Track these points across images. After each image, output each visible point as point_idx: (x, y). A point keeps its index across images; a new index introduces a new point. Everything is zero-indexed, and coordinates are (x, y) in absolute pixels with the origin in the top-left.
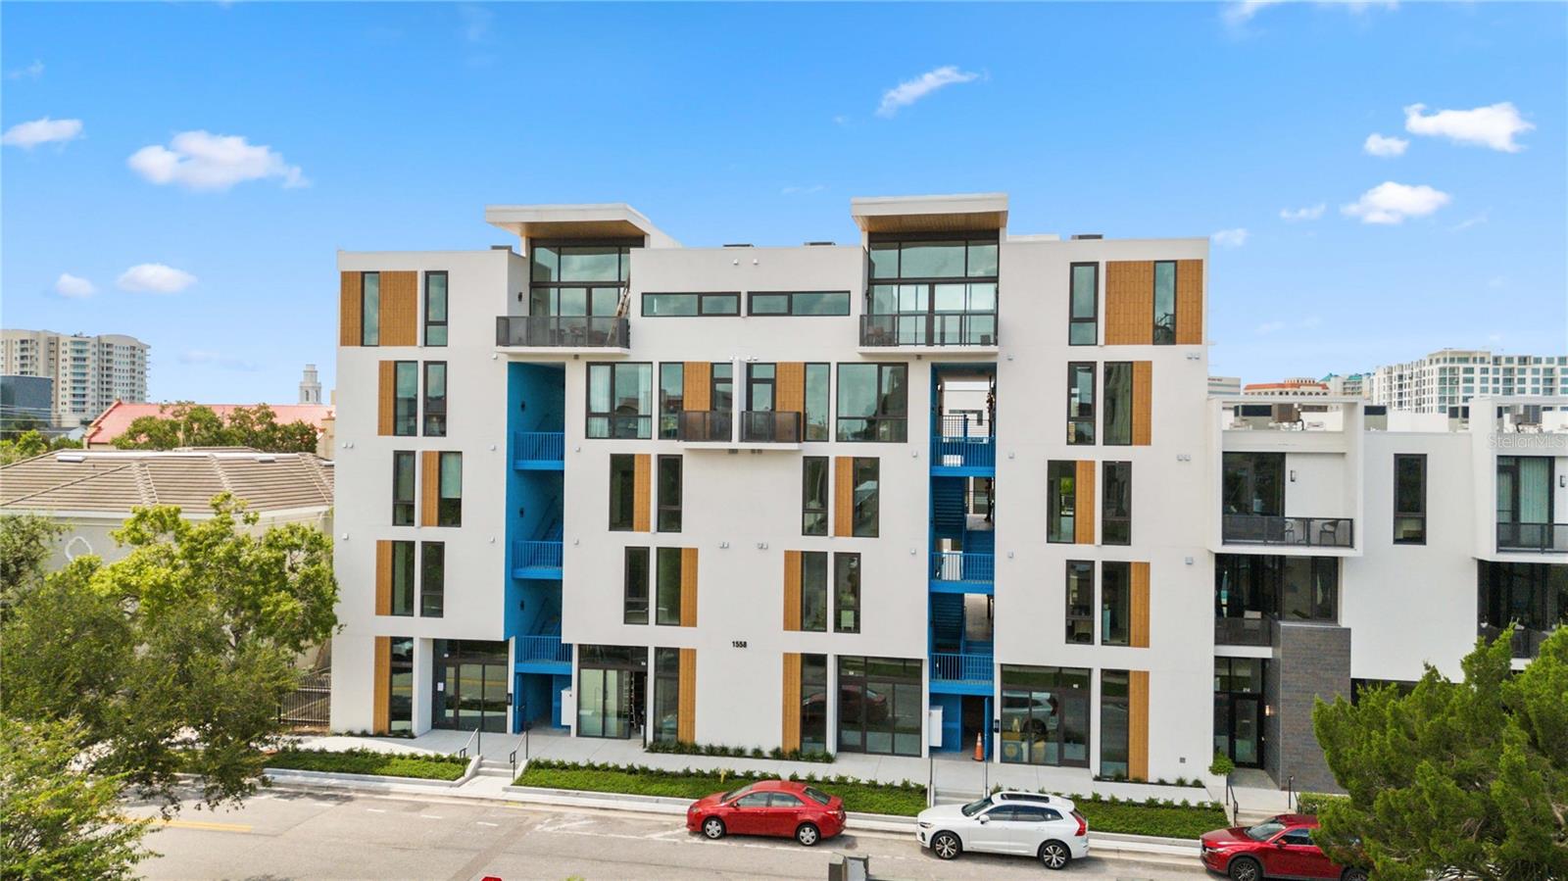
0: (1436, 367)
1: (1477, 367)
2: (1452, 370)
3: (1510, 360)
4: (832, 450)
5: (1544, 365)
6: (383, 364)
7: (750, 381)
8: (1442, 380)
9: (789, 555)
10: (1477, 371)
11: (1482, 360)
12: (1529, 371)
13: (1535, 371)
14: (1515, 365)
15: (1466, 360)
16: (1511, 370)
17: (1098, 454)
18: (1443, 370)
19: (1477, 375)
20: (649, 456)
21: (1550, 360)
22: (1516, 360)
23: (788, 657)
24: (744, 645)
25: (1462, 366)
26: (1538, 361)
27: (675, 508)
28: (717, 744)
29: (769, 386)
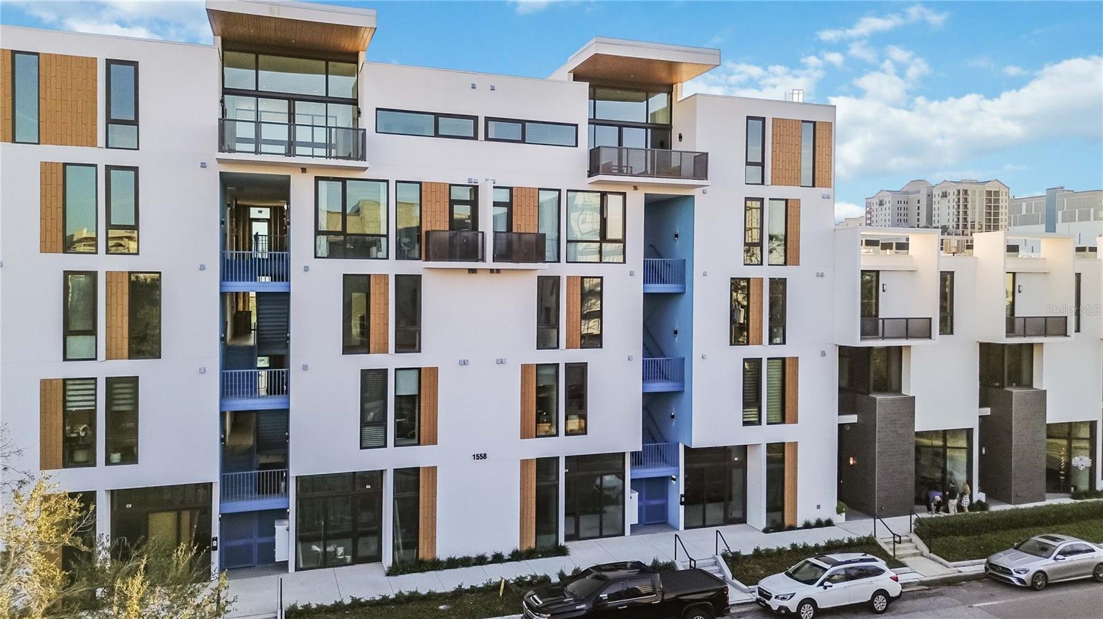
4: (563, 270)
6: (46, 167)
9: (525, 368)
17: (765, 272)
20: (386, 277)
23: (525, 463)
24: (485, 456)
27: (413, 329)
28: (459, 556)
29: (506, 209)
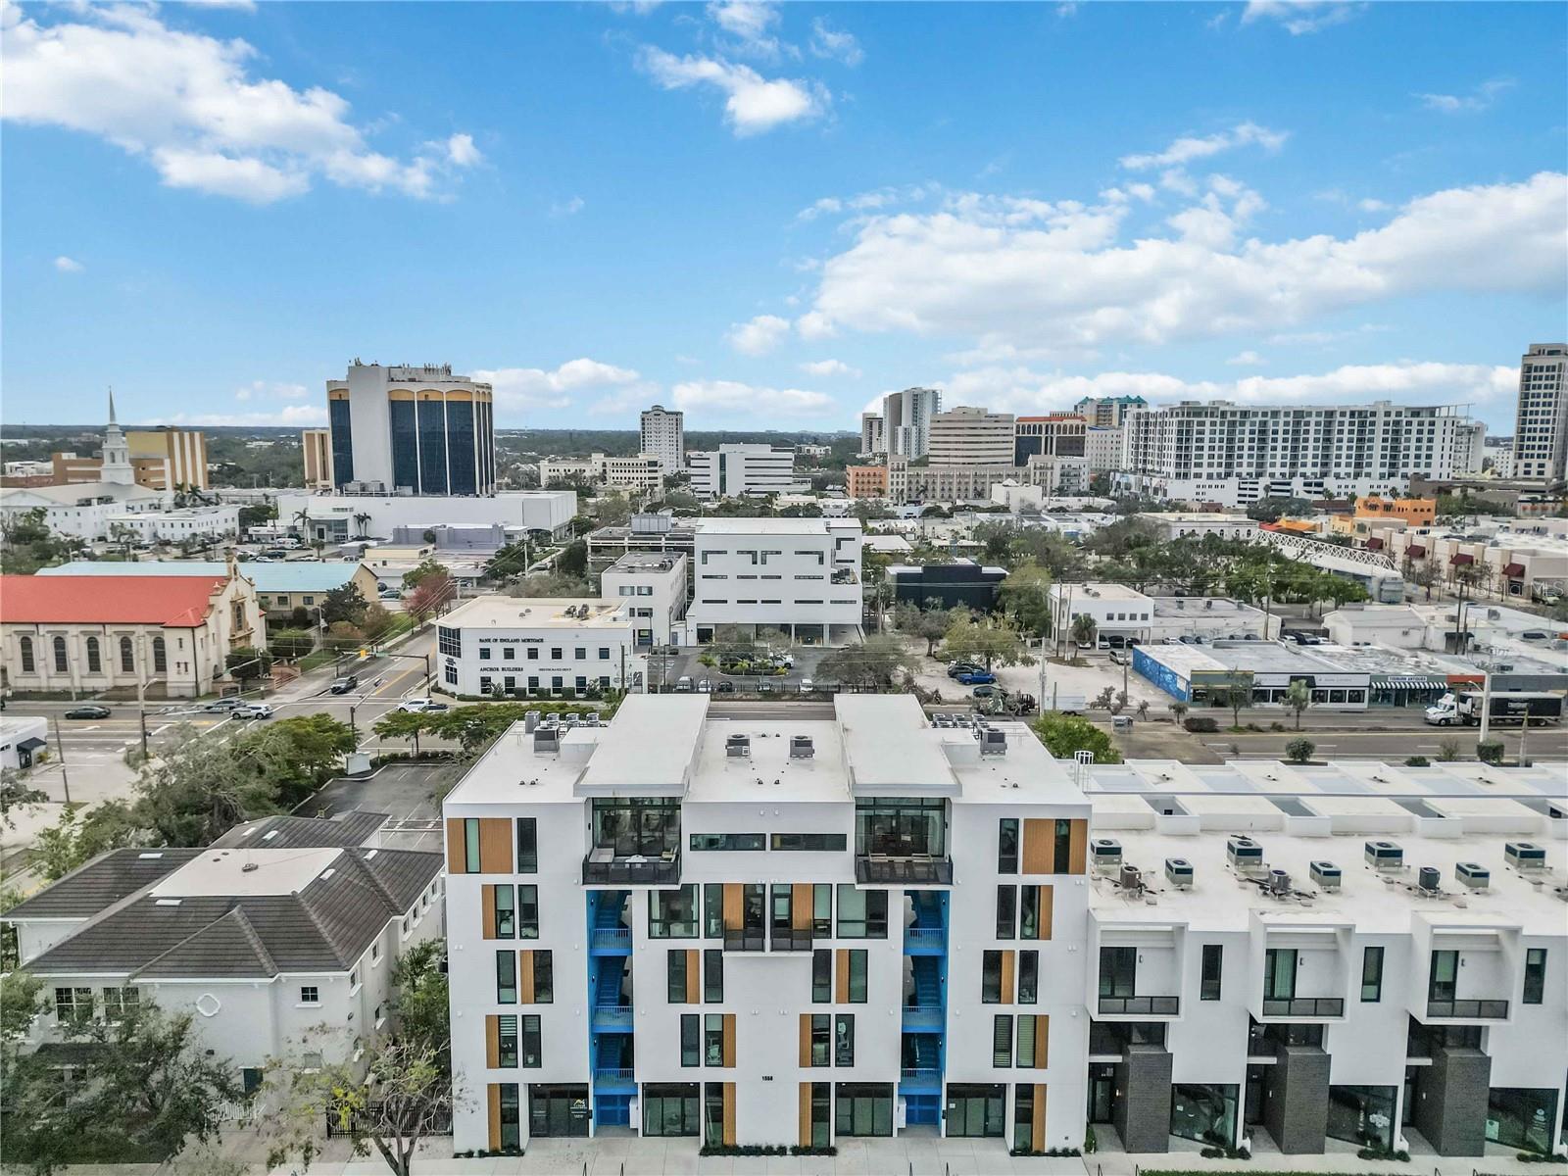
0: (1175, 420)
1: (1208, 420)
2: (1188, 423)
3: (1233, 414)
4: (834, 944)
5: (1260, 418)
6: (485, 887)
7: (774, 896)
8: (1180, 432)
9: (803, 1017)
10: (1208, 424)
11: (1212, 415)
12: (1248, 424)
13: (1253, 424)
14: (1238, 418)
15: (1198, 414)
16: (1234, 422)
17: (1016, 945)
18: (1180, 423)
19: (1207, 428)
20: (698, 951)
21: (1265, 414)
22: (1238, 415)
23: (802, 1085)
24: (771, 1079)
25: (1196, 419)
26: (1255, 414)
28: (752, 1143)
29: (787, 899)
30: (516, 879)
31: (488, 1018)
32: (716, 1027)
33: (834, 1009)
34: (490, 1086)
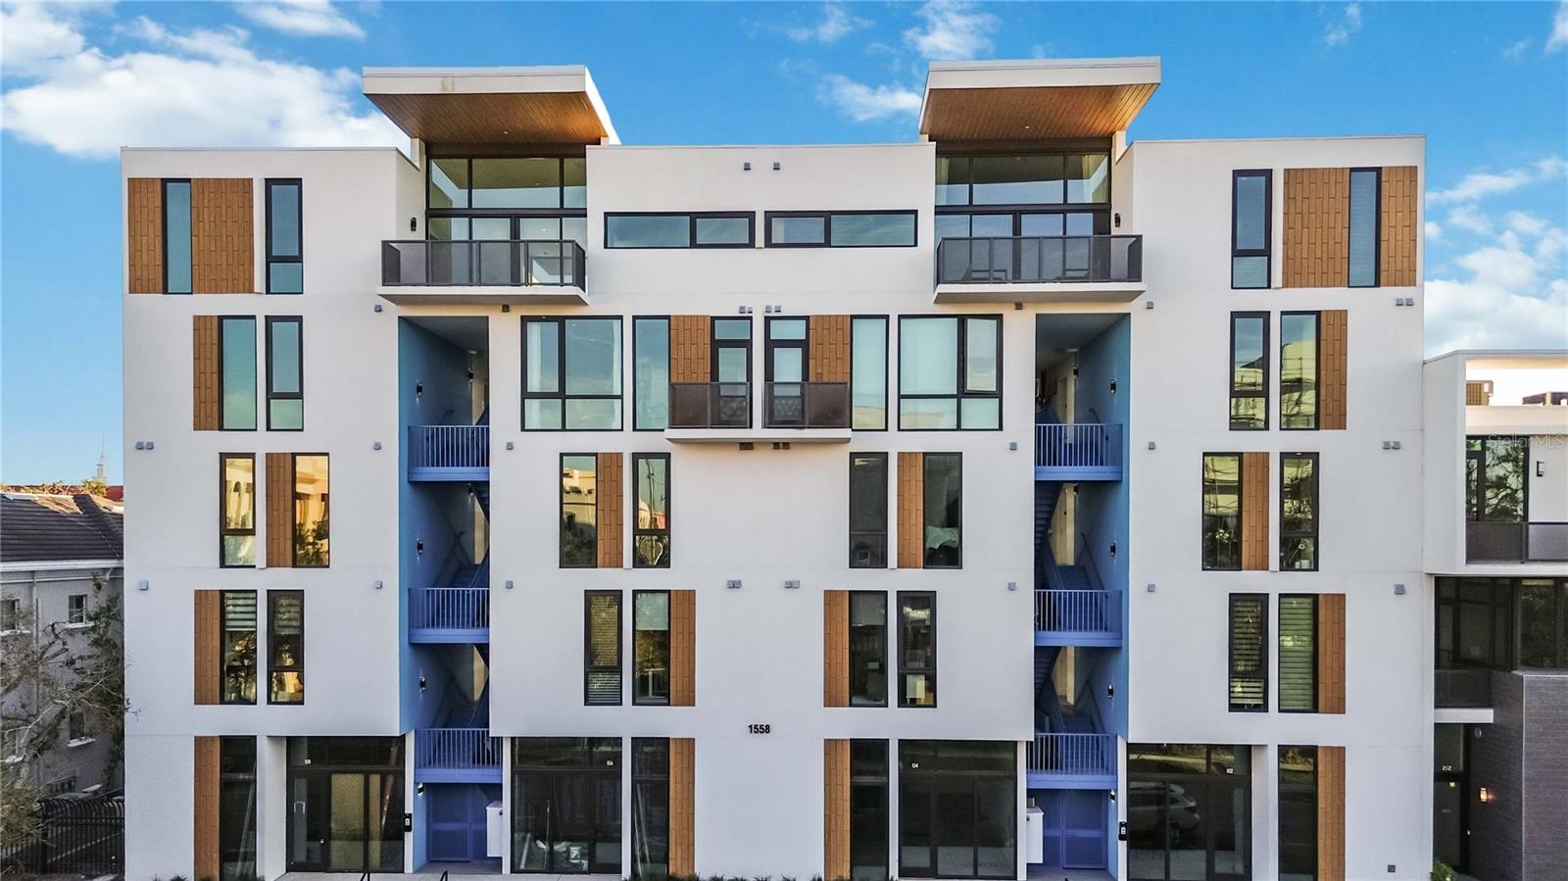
4: (893, 444)
7: (771, 345)
9: (830, 596)
17: (1273, 442)
20: (619, 456)
23: (831, 745)
24: (767, 729)
29: (799, 351)
30: (260, 305)
31: (201, 596)
32: (653, 618)
33: (893, 579)
34: (200, 742)
